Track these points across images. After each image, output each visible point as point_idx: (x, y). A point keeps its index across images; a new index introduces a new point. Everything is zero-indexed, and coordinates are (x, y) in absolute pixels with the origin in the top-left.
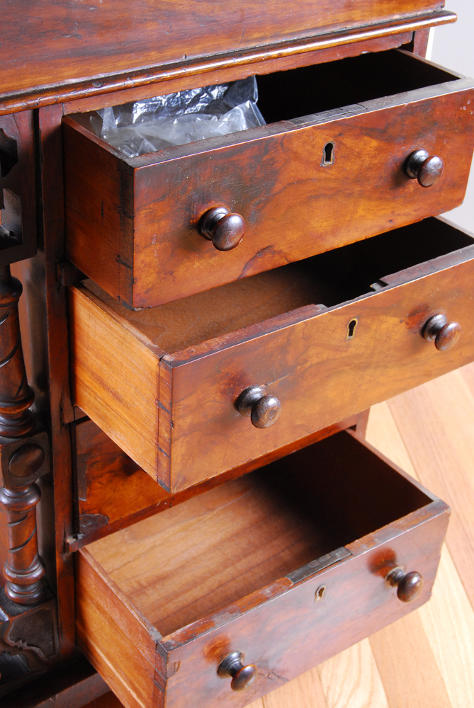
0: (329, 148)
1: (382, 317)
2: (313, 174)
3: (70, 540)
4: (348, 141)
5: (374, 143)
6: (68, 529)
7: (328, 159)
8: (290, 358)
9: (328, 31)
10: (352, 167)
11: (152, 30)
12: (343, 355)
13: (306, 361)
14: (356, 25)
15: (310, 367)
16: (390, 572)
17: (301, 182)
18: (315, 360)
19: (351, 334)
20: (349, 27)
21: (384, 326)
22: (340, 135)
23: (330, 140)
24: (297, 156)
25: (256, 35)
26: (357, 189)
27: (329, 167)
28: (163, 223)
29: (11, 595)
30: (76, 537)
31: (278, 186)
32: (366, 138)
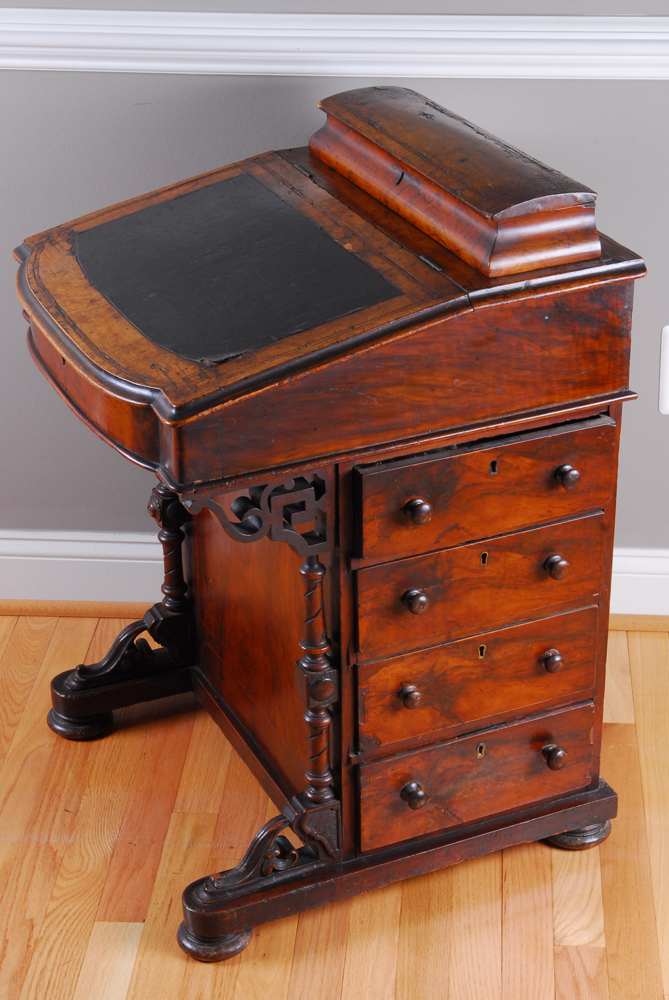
0: (493, 464)
1: (508, 553)
2: (483, 480)
3: (352, 756)
4: (508, 460)
5: (528, 461)
6: (352, 747)
7: (494, 470)
8: (439, 574)
9: (534, 410)
10: (513, 475)
11: (409, 416)
12: (480, 576)
13: (451, 577)
14: (555, 405)
15: (455, 581)
16: (544, 747)
17: (475, 484)
18: (458, 577)
19: (484, 562)
20: (550, 406)
21: (510, 559)
22: (501, 456)
23: (494, 459)
24: (470, 469)
25: (480, 416)
26: (519, 489)
27: (495, 476)
28: (381, 507)
29: (309, 796)
30: (356, 754)
31: (458, 487)
32: (522, 458)
